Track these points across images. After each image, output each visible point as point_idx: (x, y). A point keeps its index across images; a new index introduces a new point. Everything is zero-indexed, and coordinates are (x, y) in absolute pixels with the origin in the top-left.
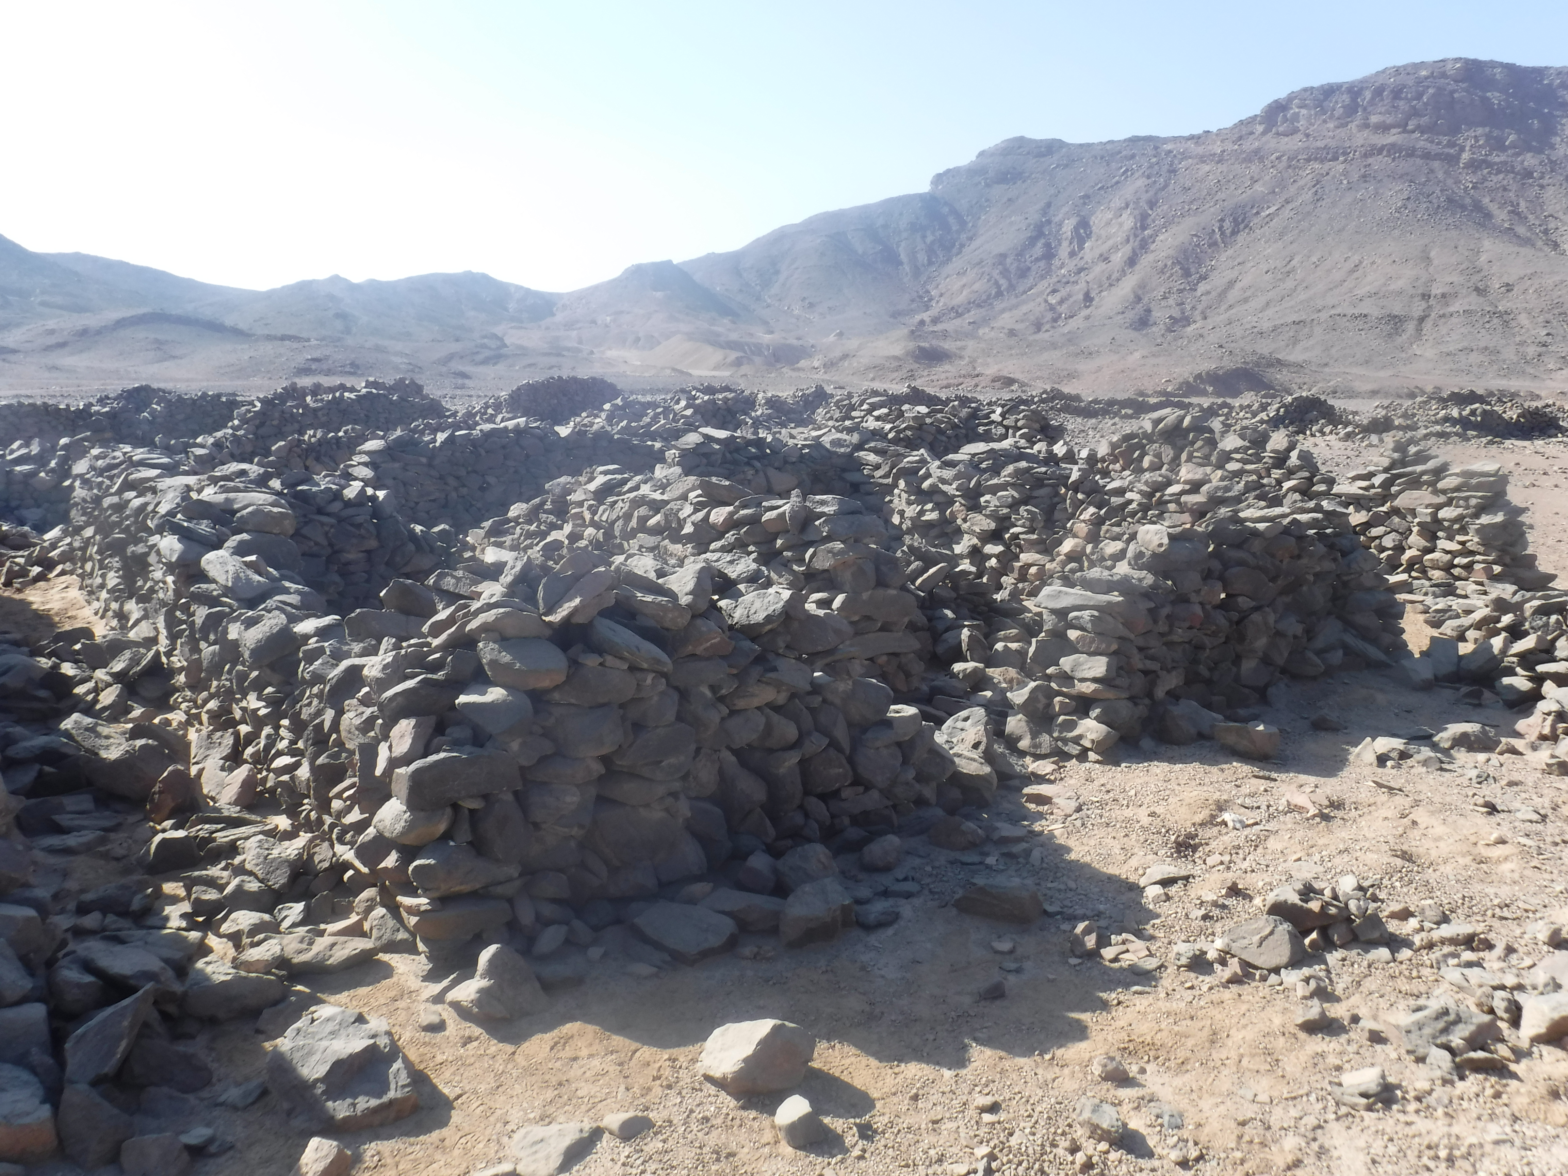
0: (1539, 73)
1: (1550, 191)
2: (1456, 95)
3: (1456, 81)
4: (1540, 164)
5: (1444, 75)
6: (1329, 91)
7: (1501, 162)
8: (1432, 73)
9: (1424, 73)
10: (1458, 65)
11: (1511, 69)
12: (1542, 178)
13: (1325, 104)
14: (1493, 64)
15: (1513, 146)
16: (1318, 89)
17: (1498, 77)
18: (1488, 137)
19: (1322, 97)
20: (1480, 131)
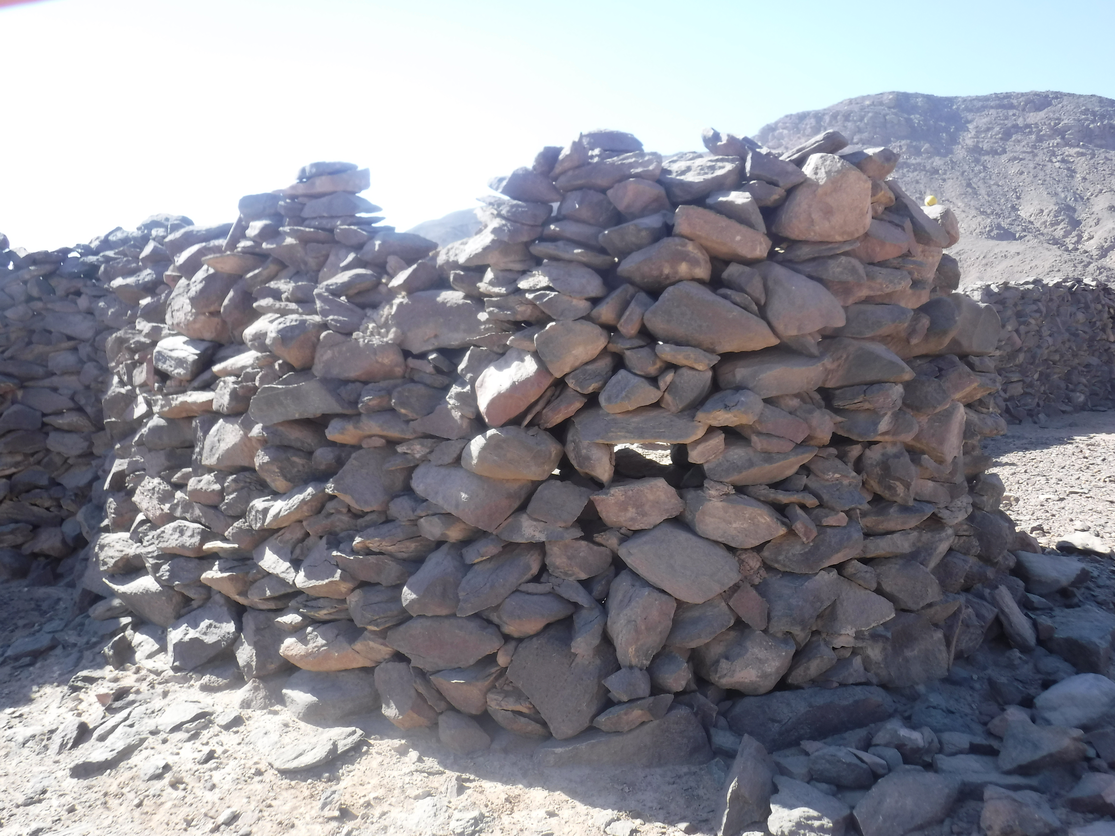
0: (950, 101)
1: (950, 182)
2: (888, 117)
3: (889, 108)
4: (944, 164)
5: (881, 104)
6: (802, 117)
7: (917, 164)
8: (873, 102)
9: (867, 103)
10: (891, 97)
11: (929, 98)
12: (945, 174)
13: (800, 126)
14: (916, 95)
15: (927, 152)
16: (795, 115)
17: (919, 104)
18: (909, 146)
19: (797, 121)
20: (903, 142)
